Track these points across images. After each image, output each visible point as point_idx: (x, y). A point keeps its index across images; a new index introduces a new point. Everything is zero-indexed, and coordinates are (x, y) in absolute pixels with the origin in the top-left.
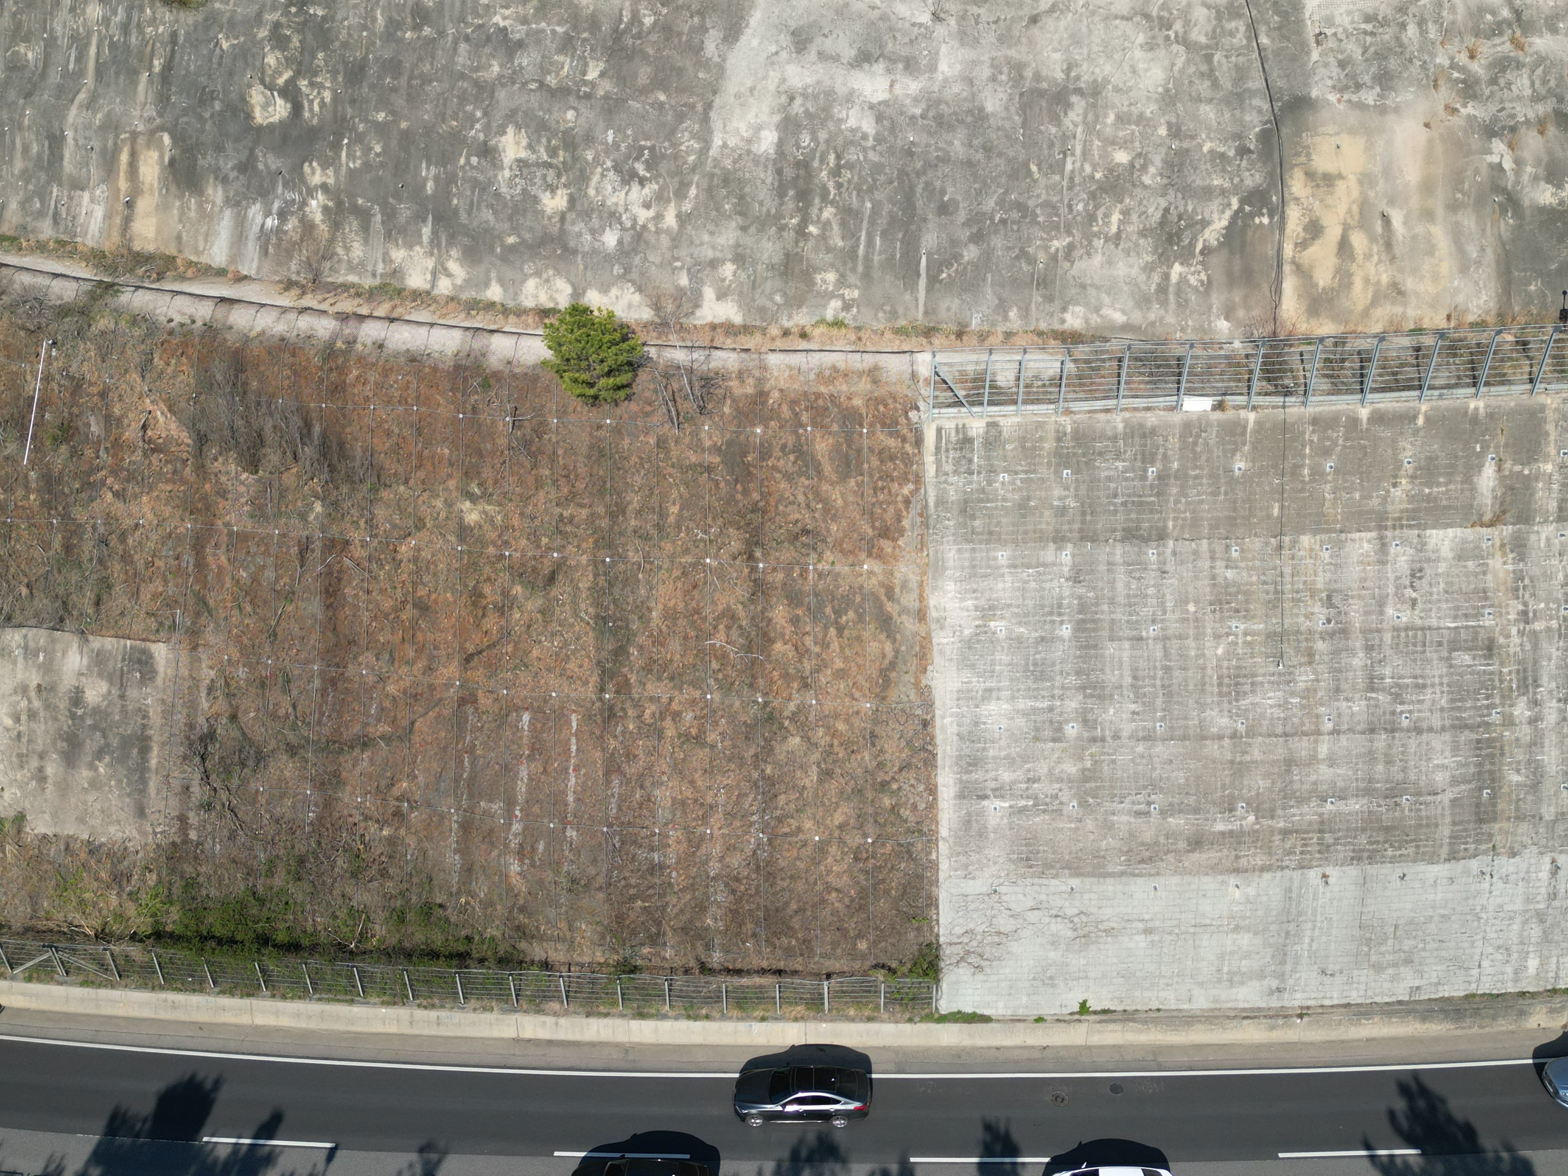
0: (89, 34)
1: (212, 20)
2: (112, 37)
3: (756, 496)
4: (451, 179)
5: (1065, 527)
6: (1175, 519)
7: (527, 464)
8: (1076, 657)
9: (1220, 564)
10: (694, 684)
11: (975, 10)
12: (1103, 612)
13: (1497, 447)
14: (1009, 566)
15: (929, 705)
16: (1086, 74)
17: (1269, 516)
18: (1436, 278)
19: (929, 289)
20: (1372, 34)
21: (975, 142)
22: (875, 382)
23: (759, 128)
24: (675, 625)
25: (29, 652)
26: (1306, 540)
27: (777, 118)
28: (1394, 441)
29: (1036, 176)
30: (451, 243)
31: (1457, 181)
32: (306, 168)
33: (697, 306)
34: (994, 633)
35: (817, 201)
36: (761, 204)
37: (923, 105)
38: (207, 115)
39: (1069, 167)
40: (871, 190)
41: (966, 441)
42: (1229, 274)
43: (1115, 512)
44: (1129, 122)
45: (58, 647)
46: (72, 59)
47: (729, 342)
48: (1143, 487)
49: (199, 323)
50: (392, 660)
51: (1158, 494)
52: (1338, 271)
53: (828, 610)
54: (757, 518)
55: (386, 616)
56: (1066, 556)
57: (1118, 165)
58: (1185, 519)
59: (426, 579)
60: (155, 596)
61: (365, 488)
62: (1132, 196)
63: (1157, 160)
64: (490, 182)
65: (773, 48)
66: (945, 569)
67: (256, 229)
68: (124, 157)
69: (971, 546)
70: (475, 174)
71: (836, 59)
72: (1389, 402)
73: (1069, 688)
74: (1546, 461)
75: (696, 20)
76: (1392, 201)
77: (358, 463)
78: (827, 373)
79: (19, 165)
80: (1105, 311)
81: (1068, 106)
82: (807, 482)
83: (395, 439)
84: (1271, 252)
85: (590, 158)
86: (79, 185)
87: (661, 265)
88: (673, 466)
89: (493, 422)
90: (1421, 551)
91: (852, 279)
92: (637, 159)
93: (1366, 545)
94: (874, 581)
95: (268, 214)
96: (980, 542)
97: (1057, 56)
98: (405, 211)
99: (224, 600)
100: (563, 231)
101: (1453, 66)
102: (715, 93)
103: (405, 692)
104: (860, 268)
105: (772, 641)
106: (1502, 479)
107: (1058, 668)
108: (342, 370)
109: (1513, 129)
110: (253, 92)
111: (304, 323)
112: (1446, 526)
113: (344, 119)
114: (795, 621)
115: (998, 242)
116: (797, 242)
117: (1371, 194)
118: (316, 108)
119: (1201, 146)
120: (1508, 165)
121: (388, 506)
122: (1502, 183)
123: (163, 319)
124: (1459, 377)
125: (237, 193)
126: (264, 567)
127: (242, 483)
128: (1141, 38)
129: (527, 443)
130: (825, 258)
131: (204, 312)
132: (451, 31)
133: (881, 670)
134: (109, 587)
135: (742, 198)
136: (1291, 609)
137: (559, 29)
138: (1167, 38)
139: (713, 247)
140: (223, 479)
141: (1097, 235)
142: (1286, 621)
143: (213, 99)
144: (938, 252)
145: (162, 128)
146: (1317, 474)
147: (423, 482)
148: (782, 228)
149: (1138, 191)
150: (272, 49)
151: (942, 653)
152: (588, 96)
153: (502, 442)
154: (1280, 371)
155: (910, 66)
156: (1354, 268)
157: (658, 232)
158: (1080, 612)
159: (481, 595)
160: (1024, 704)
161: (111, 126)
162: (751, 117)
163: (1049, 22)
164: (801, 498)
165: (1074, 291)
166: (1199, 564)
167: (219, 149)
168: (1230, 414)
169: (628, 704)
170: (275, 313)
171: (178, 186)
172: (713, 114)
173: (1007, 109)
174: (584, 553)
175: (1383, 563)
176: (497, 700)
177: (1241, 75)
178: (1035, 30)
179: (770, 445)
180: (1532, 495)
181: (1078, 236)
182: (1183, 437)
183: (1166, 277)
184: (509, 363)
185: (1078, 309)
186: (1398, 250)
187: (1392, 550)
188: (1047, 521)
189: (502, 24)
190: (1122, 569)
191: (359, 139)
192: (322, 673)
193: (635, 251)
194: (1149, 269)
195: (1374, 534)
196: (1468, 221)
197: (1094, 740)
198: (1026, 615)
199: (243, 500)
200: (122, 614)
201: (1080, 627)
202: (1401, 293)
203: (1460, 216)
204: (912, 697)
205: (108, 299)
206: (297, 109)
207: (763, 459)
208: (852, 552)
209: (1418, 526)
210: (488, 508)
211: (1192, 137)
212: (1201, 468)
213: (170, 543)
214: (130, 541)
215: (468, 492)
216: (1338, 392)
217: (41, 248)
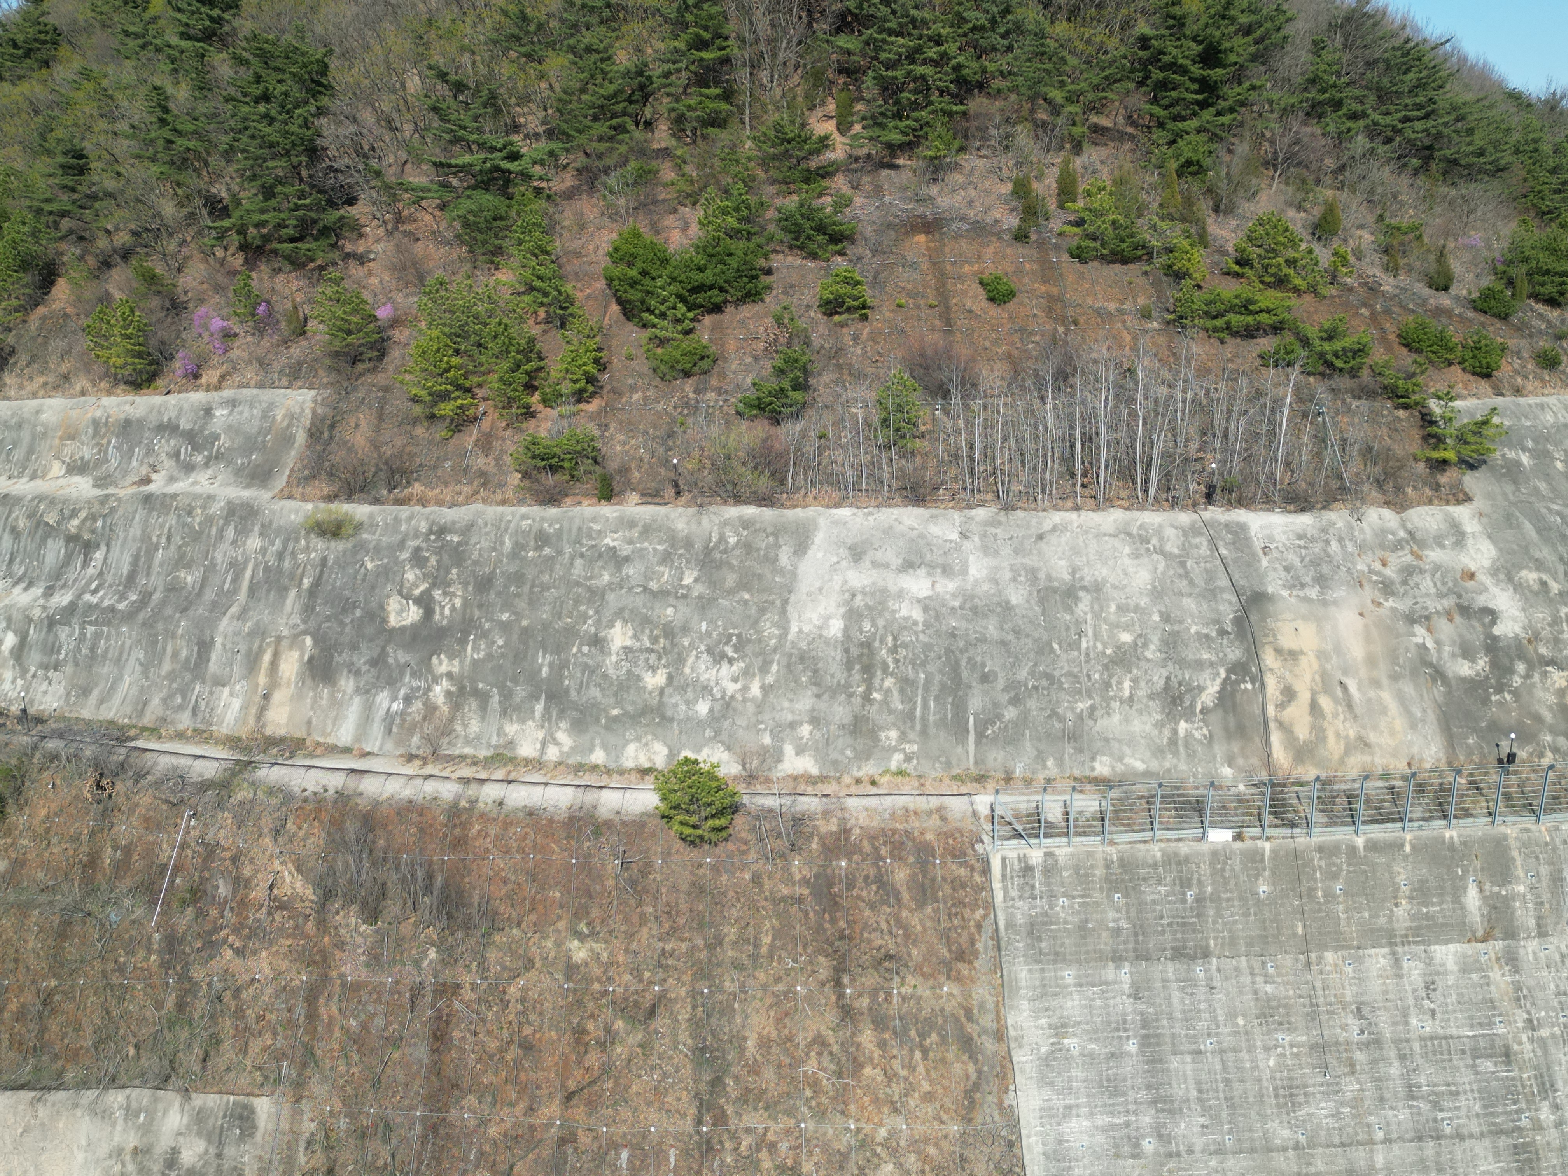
0: (246, 561)
1: (361, 547)
2: (266, 563)
3: (842, 924)
4: (564, 665)
5: (1122, 947)
6: (1215, 938)
7: (632, 902)
8: (1145, 1072)
9: (1259, 979)
10: (790, 1113)
11: (993, 530)
12: (1163, 1027)
13: (1475, 871)
14: (1075, 985)
15: (1014, 1125)
16: (1088, 575)
17: (1295, 934)
18: (1392, 733)
19: (978, 743)
20: (1305, 548)
21: (1006, 627)
22: (943, 819)
23: (828, 618)
24: (769, 1053)
25: (130, 1113)
26: (1329, 956)
27: (842, 610)
28: (1389, 866)
29: (1058, 652)
30: (560, 717)
31: (1393, 656)
32: (435, 660)
33: (779, 761)
34: (1068, 1050)
35: (879, 673)
36: (832, 676)
37: (960, 599)
38: (348, 621)
39: (1084, 645)
40: (923, 664)
41: (1027, 870)
42: (1226, 729)
43: (1163, 933)
44: (1128, 611)
45: (160, 1106)
46: (228, 580)
47: (810, 790)
48: (1184, 909)
49: (331, 791)
50: (494, 1103)
51: (1198, 916)
52: (1313, 727)
53: (913, 1033)
54: (844, 946)
55: (491, 1057)
56: (1125, 975)
57: (1124, 643)
58: (1223, 938)
59: (533, 1017)
60: (265, 1049)
61: (479, 933)
62: (1138, 668)
63: (1155, 639)
64: (599, 666)
65: (835, 559)
66: (1018, 989)
67: (382, 712)
68: (267, 657)
69: (1040, 966)
70: (585, 659)
71: (886, 566)
72: (1380, 832)
73: (1141, 1103)
74: (1517, 883)
75: (771, 539)
76: (1345, 672)
77: (474, 911)
78: (900, 813)
79: (167, 667)
80: (1127, 760)
81: (1077, 599)
82: (888, 910)
83: (510, 886)
84: (1258, 712)
85: (686, 644)
86: (220, 682)
87: (747, 728)
88: (766, 899)
89: (603, 865)
90: (1430, 964)
91: (912, 735)
92: (727, 643)
93: (1381, 960)
94: (954, 1002)
95: (394, 699)
96: (1048, 963)
97: (1063, 563)
98: (520, 692)
99: (332, 1050)
100: (661, 703)
101: (1371, 571)
102: (790, 592)
103: (505, 1135)
104: (918, 727)
105: (862, 1067)
106: (1485, 899)
107: (1129, 1082)
108: (465, 826)
109: (1428, 618)
110: (391, 601)
111: (430, 787)
112: (1447, 942)
113: (471, 620)
114: (882, 1045)
115: (1032, 704)
116: (863, 706)
117: (1328, 666)
118: (447, 611)
119: (1188, 629)
120: (1430, 645)
121: (500, 949)
122: (1428, 659)
123: (296, 789)
124: (1430, 811)
125: (367, 683)
126: (375, 1015)
127: (361, 934)
128: (1127, 550)
129: (633, 883)
130: (886, 718)
131: (336, 781)
132: (568, 550)
133: (966, 1092)
134: (218, 1043)
135: (816, 671)
136: (1328, 1020)
137: (659, 547)
138: (1148, 550)
139: (793, 712)
140: (343, 931)
141: (1114, 698)
142: (1325, 1033)
143: (355, 607)
144: (983, 712)
145: (305, 633)
146: (1329, 895)
147: (535, 924)
148: (851, 695)
149: (1142, 663)
150: (412, 567)
151: (1022, 1071)
152: (684, 597)
153: (610, 883)
154: (1283, 806)
155: (947, 570)
156: (1326, 724)
157: (744, 701)
158: (1143, 1028)
159: (584, 1032)
160: (1103, 1120)
161: (259, 632)
162: (821, 610)
163: (1053, 539)
164: (884, 925)
165: (1099, 744)
166: (1242, 979)
167: (354, 647)
168: (1248, 844)
169: (725, 1136)
170: (402, 780)
171: (314, 679)
172: (789, 608)
173: (1028, 601)
174: (683, 985)
175: (1399, 976)
176: (595, 1138)
177: (1210, 576)
178: (1042, 545)
179: (854, 876)
180: (1513, 913)
181: (1098, 699)
182: (1212, 864)
183: (1175, 732)
184: (618, 813)
185: (1104, 758)
186: (1358, 710)
187: (1405, 964)
188: (1105, 942)
189: (611, 544)
190: (1175, 986)
191: (485, 635)
192: (423, 1119)
193: (724, 717)
194: (1159, 725)
195: (1386, 950)
196: (1408, 688)
197: (1170, 1155)
198: (1096, 1031)
199: (360, 951)
200: (228, 1069)
201: (1145, 1042)
202: (1366, 744)
203: (1401, 685)
204: (997, 1118)
205: (246, 775)
206: (429, 612)
207: (847, 889)
208: (932, 975)
209: (1423, 942)
210: (595, 945)
211: (1180, 622)
212: (1231, 891)
213: (283, 996)
214: (244, 995)
215: (576, 932)
216: (1335, 824)
217: (180, 736)
